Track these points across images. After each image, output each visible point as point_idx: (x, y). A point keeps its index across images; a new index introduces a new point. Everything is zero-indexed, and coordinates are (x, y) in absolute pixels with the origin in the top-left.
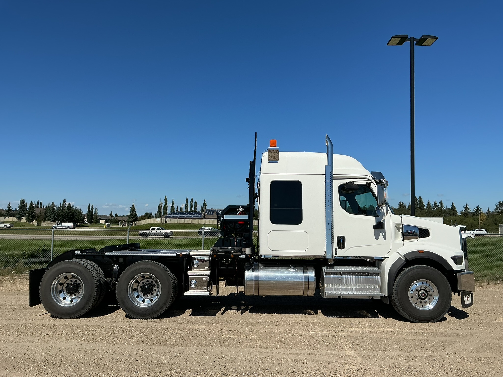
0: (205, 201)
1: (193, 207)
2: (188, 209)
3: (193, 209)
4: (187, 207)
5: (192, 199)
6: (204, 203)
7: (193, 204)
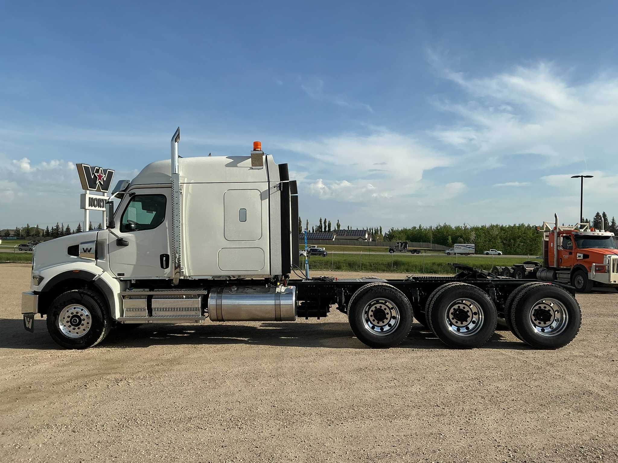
0: (338, 222)
1: (327, 227)
2: (322, 230)
3: (327, 229)
4: (320, 227)
5: (326, 219)
6: (338, 223)
7: (327, 225)
